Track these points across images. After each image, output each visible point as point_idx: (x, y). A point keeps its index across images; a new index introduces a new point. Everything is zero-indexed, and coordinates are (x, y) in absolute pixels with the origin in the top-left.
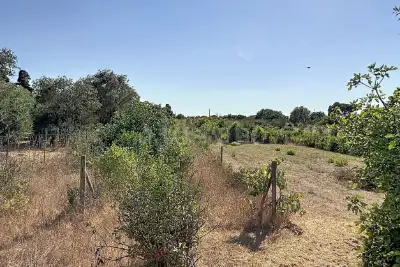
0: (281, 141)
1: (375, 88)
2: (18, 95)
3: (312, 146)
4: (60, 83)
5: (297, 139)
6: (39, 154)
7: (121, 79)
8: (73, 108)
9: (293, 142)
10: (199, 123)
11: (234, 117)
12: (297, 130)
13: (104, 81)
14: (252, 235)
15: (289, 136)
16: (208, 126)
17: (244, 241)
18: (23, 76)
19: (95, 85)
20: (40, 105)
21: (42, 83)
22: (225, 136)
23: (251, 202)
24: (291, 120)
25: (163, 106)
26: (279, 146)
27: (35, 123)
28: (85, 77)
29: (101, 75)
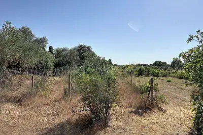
0: (165, 76)
1: (201, 42)
2: (49, 55)
3: (182, 78)
4: (64, 50)
5: (174, 75)
6: (55, 78)
7: (88, 48)
8: (69, 60)
9: (172, 76)
10: (124, 67)
11: (142, 65)
12: (174, 71)
13: (81, 49)
14: (140, 111)
15: (169, 73)
16: (128, 68)
17: (136, 112)
18: (51, 48)
19: (78, 51)
20: (57, 59)
21: (57, 50)
22: (136, 73)
23: (141, 97)
24: (171, 66)
25: (108, 60)
26: (164, 78)
27: (55, 66)
28: (74, 47)
29: (80, 46)
